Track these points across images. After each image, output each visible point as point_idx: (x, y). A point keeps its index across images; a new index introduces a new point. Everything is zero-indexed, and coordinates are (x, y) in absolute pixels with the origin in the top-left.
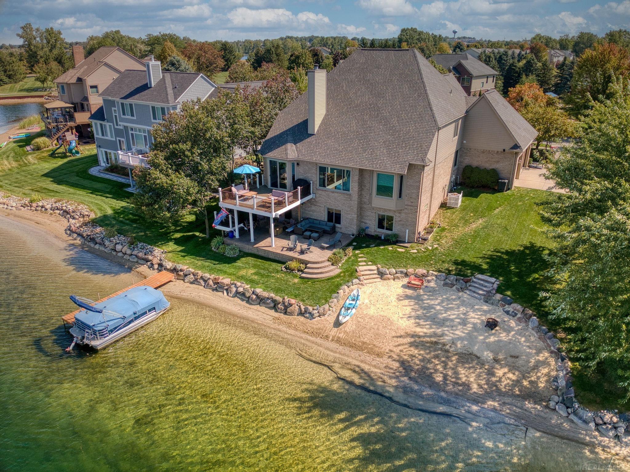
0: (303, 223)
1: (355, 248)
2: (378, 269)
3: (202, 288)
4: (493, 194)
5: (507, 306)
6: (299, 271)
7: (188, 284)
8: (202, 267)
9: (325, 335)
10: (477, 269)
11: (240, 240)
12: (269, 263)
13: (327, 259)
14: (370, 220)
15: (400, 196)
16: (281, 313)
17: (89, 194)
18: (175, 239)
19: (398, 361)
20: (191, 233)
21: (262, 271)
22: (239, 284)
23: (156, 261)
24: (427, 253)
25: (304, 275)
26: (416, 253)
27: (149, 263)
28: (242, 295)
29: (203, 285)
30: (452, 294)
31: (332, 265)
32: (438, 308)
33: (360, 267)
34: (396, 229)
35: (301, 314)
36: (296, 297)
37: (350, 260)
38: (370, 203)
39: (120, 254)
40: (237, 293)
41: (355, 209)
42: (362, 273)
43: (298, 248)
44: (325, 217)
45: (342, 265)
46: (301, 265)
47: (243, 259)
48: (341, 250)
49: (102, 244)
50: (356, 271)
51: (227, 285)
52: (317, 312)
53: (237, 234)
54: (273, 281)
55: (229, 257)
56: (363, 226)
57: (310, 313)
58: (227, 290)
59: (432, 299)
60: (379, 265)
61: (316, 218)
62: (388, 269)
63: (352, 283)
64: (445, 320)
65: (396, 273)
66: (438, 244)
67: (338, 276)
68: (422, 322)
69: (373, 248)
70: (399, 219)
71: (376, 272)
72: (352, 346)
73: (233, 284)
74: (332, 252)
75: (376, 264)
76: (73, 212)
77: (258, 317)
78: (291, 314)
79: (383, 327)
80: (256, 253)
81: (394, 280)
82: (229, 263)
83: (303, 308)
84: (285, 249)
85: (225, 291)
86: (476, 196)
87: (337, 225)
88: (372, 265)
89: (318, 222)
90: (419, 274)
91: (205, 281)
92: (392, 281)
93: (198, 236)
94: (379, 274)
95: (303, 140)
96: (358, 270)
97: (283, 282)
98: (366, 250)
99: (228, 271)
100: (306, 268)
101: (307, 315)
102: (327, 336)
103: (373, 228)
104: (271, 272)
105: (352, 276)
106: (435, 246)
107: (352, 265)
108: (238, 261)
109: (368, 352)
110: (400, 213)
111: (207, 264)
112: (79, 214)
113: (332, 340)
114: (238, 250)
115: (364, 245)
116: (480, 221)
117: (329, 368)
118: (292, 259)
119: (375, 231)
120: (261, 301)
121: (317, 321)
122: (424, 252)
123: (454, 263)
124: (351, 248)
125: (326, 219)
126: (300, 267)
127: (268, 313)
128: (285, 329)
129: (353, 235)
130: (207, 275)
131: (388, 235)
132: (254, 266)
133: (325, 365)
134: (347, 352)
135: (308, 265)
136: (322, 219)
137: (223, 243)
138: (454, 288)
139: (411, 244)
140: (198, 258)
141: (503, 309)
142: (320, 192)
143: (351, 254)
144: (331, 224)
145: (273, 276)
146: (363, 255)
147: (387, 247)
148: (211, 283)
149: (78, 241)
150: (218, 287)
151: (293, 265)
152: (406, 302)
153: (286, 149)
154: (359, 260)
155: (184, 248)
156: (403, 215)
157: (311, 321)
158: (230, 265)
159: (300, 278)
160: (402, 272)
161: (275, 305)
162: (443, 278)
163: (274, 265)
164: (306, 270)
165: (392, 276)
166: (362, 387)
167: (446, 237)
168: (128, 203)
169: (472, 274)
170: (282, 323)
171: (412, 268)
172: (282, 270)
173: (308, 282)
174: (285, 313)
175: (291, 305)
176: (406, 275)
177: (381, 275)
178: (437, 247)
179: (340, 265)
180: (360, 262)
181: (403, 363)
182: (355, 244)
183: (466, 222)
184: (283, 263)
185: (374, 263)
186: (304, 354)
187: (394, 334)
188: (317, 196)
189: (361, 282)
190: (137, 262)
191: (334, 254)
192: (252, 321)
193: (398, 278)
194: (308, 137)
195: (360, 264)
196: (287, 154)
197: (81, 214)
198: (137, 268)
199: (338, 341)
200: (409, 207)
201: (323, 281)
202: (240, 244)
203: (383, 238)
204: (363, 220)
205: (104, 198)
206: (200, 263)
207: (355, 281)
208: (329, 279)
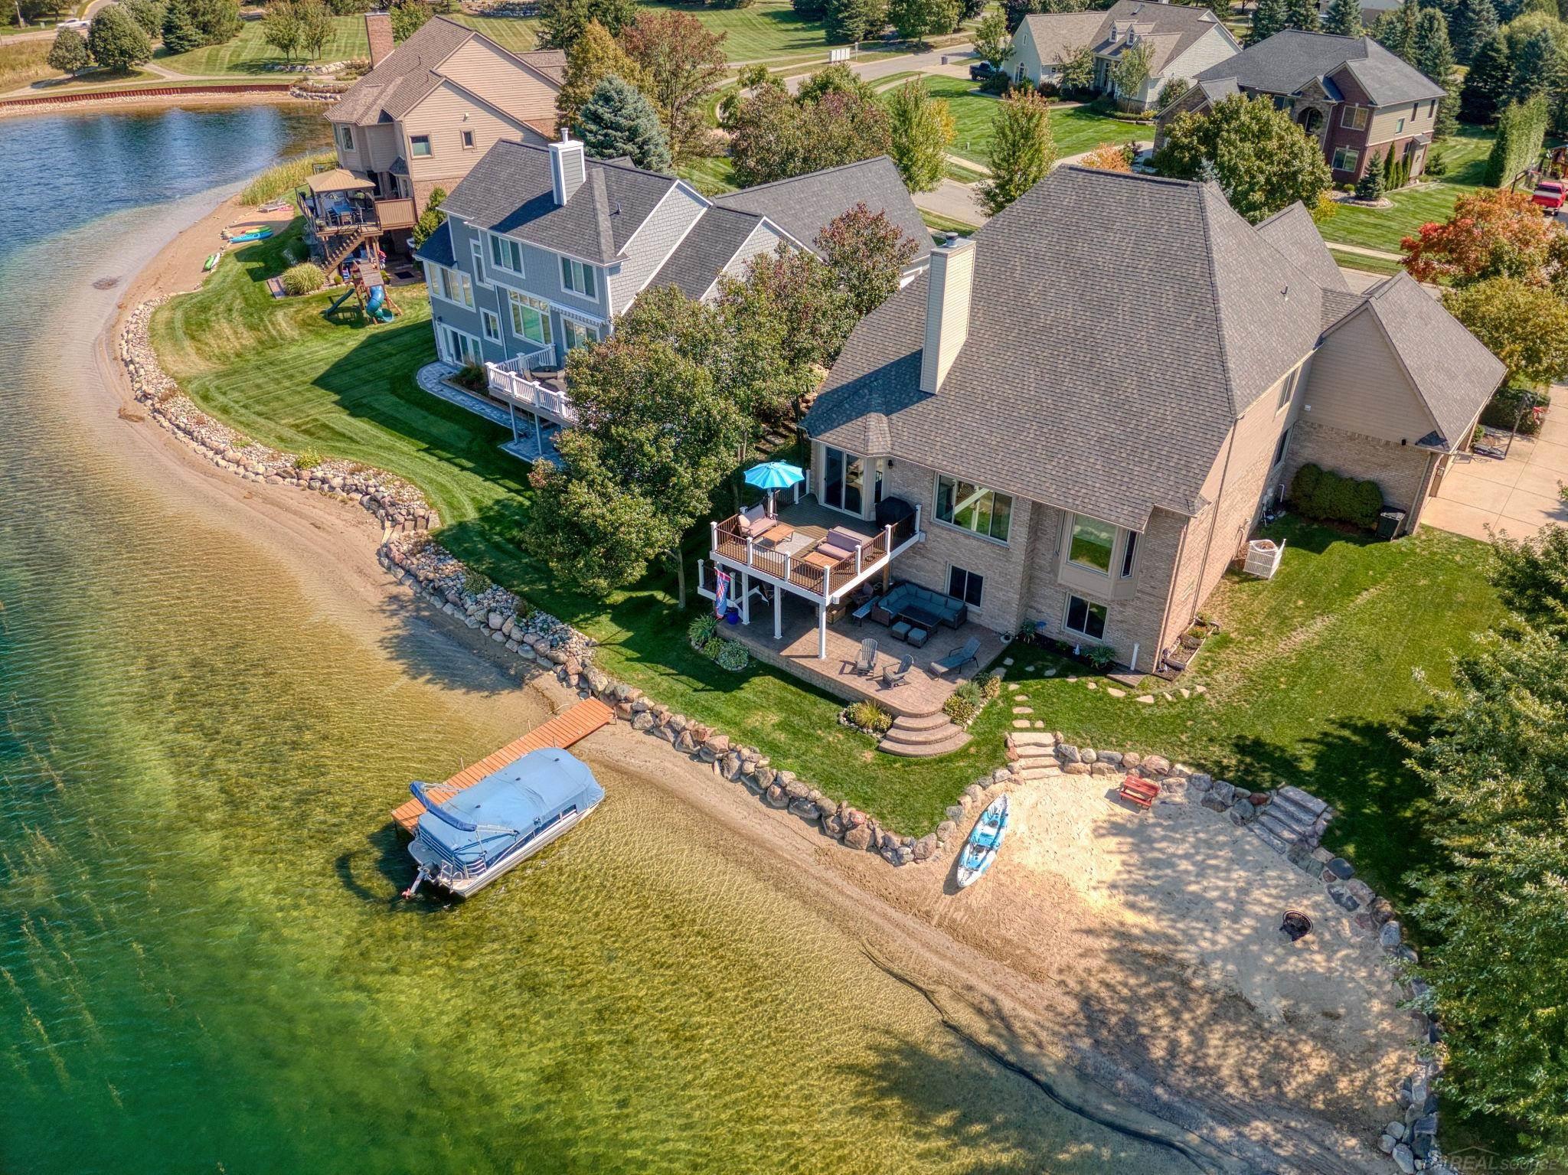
0: (893, 597)
1: (1008, 678)
2: (1057, 743)
3: (669, 747)
4: (1363, 544)
5: (1339, 881)
6: (875, 729)
7: (640, 735)
8: (668, 696)
9: (924, 909)
10: (1287, 768)
11: (750, 631)
12: (812, 697)
13: (940, 706)
14: (1050, 606)
15: (1127, 570)
16: (832, 837)
17: (422, 454)
18: (613, 607)
19: (1076, 996)
20: (646, 594)
21: (796, 720)
22: (746, 752)
23: (574, 667)
24: (1178, 709)
25: (886, 745)
26: (1150, 706)
27: (559, 668)
28: (752, 781)
29: (672, 740)
30: (1221, 829)
31: (952, 722)
32: (1184, 865)
33: (1016, 736)
34: (1111, 636)
35: (874, 847)
36: (866, 802)
37: (995, 710)
38: (1054, 571)
39: (498, 637)
40: (741, 774)
41: (1017, 583)
42: (1019, 751)
43: (878, 671)
44: (943, 584)
45: (975, 723)
46: (883, 717)
47: (756, 680)
48: (976, 685)
49: (460, 606)
50: (1006, 745)
51: (722, 751)
52: (909, 850)
53: (745, 615)
54: (819, 751)
55: (726, 671)
56: (1034, 617)
57: (895, 851)
58: (721, 760)
59: (1173, 841)
60: (1060, 735)
61: (923, 584)
62: (1080, 747)
63: (994, 777)
64: (1197, 899)
65: (1098, 760)
66: (1207, 685)
67: (963, 753)
68: (1141, 899)
69: (1051, 681)
70: (1120, 618)
71: (1050, 750)
72: (981, 945)
73: (733, 750)
74: (954, 687)
75: (1053, 730)
76: (393, 504)
77: (781, 843)
78: (854, 845)
79: (1054, 906)
80: (784, 667)
81: (1091, 774)
82: (725, 691)
83: (880, 834)
84: (848, 668)
85: (716, 764)
86: (1319, 549)
87: (971, 607)
88: (1043, 730)
89: (927, 595)
90: (1151, 768)
91: (677, 733)
92: (1087, 777)
93: (660, 602)
94: (1057, 757)
95: (906, 406)
96: (1010, 744)
97: (841, 759)
98: (1034, 684)
99: (724, 712)
100: (892, 726)
101: (889, 854)
102: (927, 913)
103: (1056, 624)
104: (813, 725)
105: (995, 758)
106: (1200, 689)
107: (999, 726)
108: (745, 685)
109: (1014, 966)
110: (1123, 605)
111: (680, 687)
112: (404, 512)
113: (939, 925)
114: (745, 656)
115: (1030, 669)
116: (1319, 625)
117: (927, 994)
118: (863, 699)
119: (1061, 633)
120: (792, 802)
121: (909, 872)
122: (1171, 704)
123: (1237, 745)
124: (998, 675)
125: (947, 590)
126: (879, 721)
127: (804, 833)
128: (839, 881)
129: (1007, 638)
130: (680, 719)
131: (1092, 649)
132: (781, 704)
133: (920, 989)
134: (968, 961)
135: (898, 721)
136: (939, 589)
137: (715, 634)
138: (1227, 813)
139: (1141, 677)
140: (661, 668)
141: (1330, 887)
142: (937, 530)
143: (998, 693)
144: (957, 604)
145: (819, 739)
146: (1024, 698)
147: (1083, 679)
148: (688, 740)
149: (407, 590)
150: (702, 753)
151: (865, 714)
152: (1112, 842)
153: (866, 428)
154: (1016, 710)
155: (631, 634)
156: (1129, 612)
157: (896, 871)
158: (727, 695)
159: (878, 749)
160: (1110, 760)
161: (820, 819)
162: (1204, 786)
163: (824, 707)
164: (892, 732)
165: (1088, 767)
167: (1229, 663)
168: (510, 490)
169: (1274, 784)
170: (833, 864)
171: (1135, 750)
172: (839, 722)
173: (895, 762)
174: (842, 840)
175: (855, 826)
176: (1121, 766)
177: (1064, 760)
178: (1201, 695)
179: (970, 722)
180: (1017, 717)
181: (1086, 1001)
182: (1009, 661)
183: (1284, 624)
184: (844, 703)
185: (1050, 726)
186: (876, 953)
187: (1074, 924)
188: (930, 536)
189: (1013, 777)
190: (534, 661)
191: (958, 694)
192: (772, 851)
193: (1101, 772)
194: (920, 400)
195: (1018, 724)
196: (866, 441)
197: (409, 514)
198: (534, 677)
199: (952, 928)
200: (1147, 598)
201: (928, 763)
202: (750, 644)
203: (1077, 652)
204: (1035, 605)
205: (456, 470)
206: (665, 683)
207: (1002, 772)
208: (941, 761)
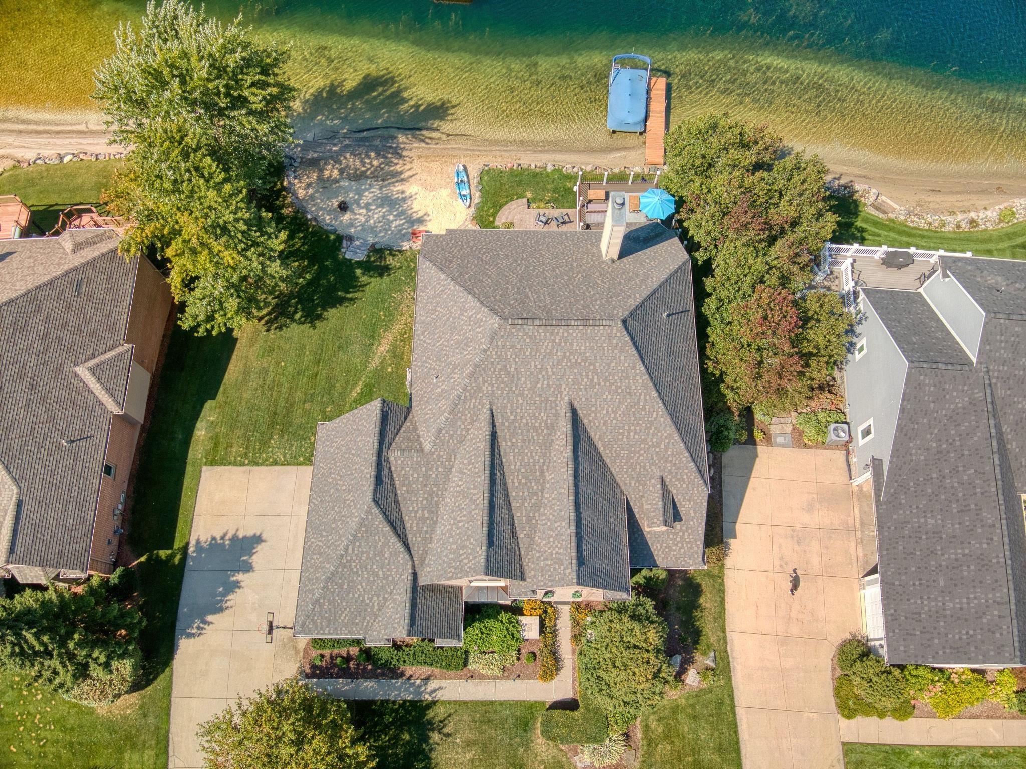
10: (368, 267)
13: (515, 222)
25: (525, 200)
30: (383, 239)
32: (391, 218)
59: (399, 225)
64: (382, 206)
68: (401, 196)
117: (449, 135)
123: (389, 269)
152: (420, 214)
166: (420, 129)
169: (369, 256)
181: (401, 156)
187: (417, 177)
